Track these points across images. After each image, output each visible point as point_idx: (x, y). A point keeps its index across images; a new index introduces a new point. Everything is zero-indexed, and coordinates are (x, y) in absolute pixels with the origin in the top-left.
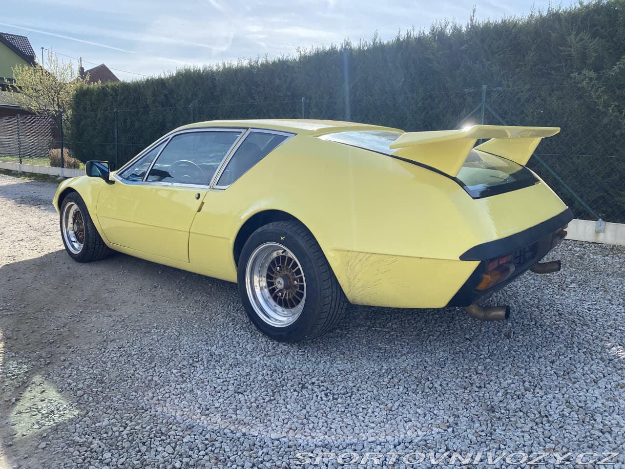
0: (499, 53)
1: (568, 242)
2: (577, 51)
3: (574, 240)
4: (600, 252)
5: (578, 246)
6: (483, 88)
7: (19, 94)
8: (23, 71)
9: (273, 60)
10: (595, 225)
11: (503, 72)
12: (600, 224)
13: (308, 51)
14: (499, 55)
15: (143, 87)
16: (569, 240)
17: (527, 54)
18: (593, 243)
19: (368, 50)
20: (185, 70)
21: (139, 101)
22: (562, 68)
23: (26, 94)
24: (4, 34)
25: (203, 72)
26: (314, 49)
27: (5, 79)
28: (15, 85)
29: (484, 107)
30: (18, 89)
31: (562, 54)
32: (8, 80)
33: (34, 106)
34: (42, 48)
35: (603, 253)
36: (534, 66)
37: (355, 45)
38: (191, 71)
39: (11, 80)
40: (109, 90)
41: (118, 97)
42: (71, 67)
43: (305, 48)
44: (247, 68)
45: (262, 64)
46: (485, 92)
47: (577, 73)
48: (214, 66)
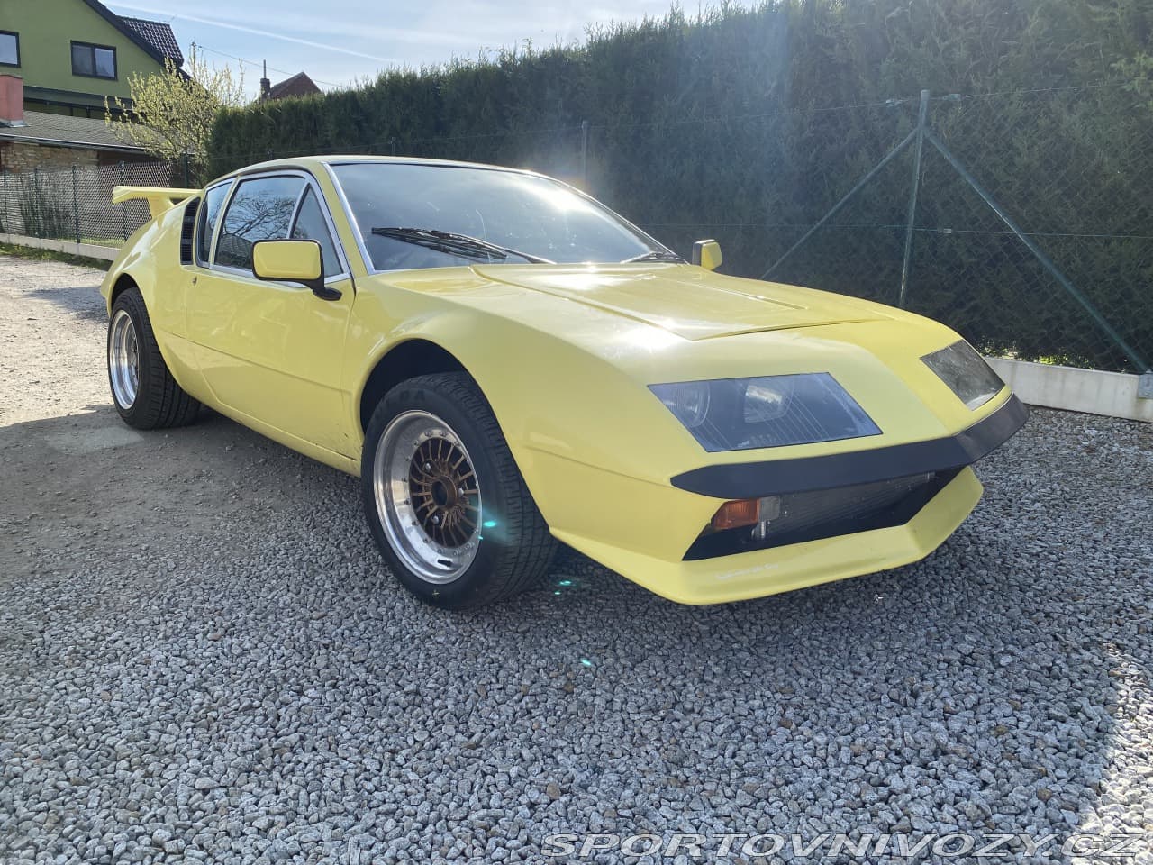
0: (967, 23)
1: (1077, 417)
2: (1128, 13)
3: (1092, 414)
4: (1140, 439)
5: (1096, 425)
6: (922, 96)
7: (141, 127)
8: (146, 85)
9: (541, 50)
10: (1136, 382)
11: (974, 63)
12: (1146, 382)
13: (604, 30)
14: (966, 28)
15: (323, 108)
16: (1081, 413)
17: (1027, 23)
18: (1130, 420)
19: (715, 26)
20: (390, 74)
21: (316, 134)
22: (1097, 50)
23: (152, 127)
24: (130, 19)
25: (422, 78)
26: (615, 27)
27: (116, 99)
28: (135, 110)
29: (921, 137)
30: (140, 117)
31: (1097, 19)
32: (123, 100)
33: (165, 146)
34: (193, 44)
35: (1145, 443)
36: (1038, 48)
37: (690, 16)
38: (400, 76)
39: (128, 101)
40: (266, 116)
41: (282, 128)
42: (228, 77)
43: (599, 26)
44: (495, 67)
45: (524, 60)
46: (925, 103)
47: (1124, 61)
48: (442, 65)
